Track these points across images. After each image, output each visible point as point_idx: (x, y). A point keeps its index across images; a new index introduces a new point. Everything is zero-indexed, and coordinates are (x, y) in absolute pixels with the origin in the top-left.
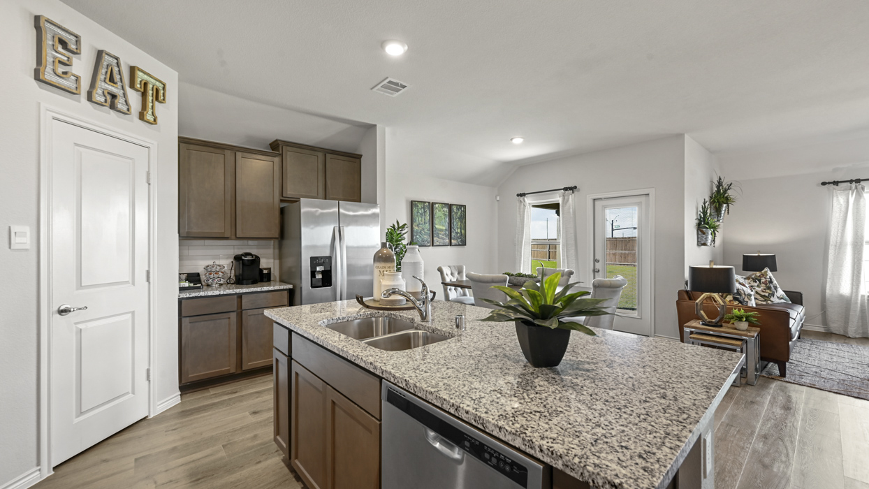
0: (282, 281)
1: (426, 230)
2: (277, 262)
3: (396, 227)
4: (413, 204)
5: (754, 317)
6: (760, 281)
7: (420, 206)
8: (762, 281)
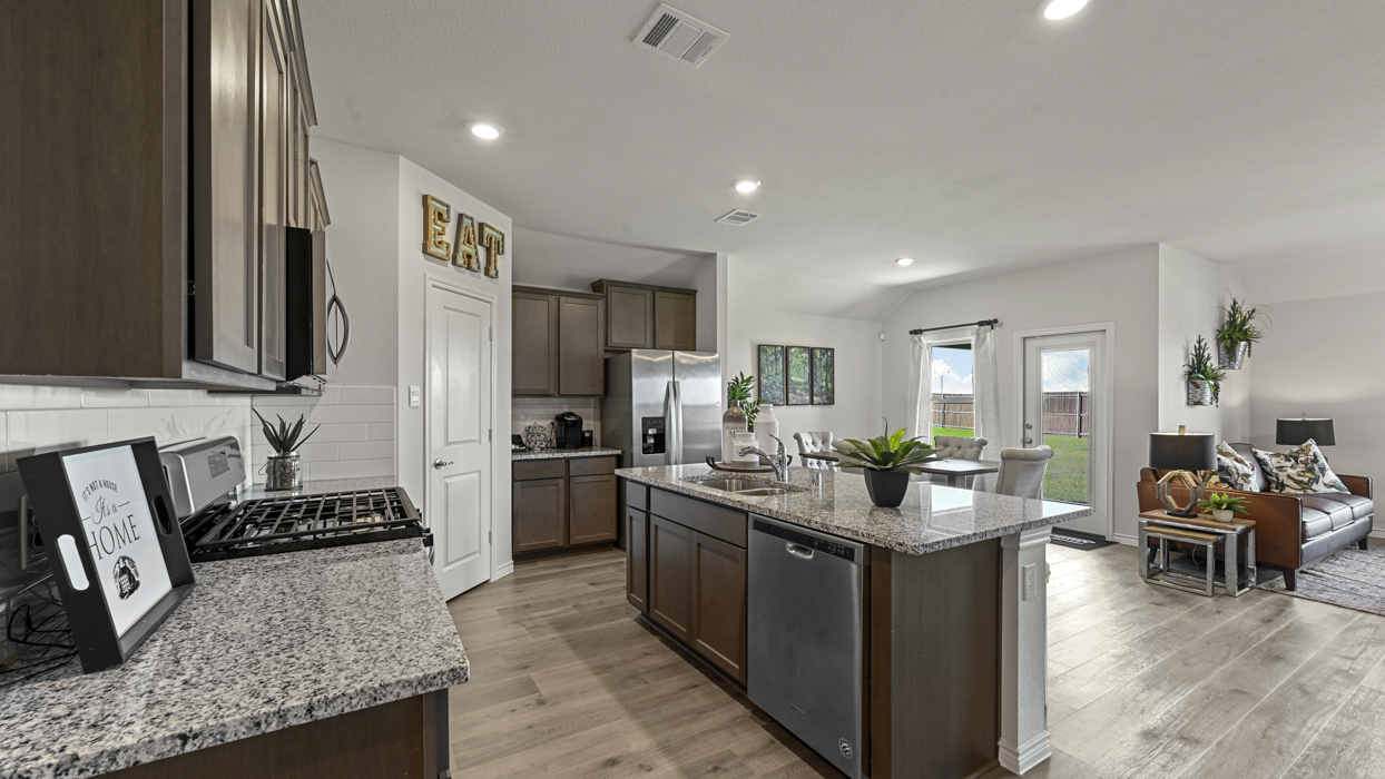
0: (604, 446)
1: (778, 384)
2: (598, 423)
3: (740, 380)
4: (760, 349)
5: (1242, 504)
6: (1296, 459)
7: (770, 351)
8: (1300, 459)
